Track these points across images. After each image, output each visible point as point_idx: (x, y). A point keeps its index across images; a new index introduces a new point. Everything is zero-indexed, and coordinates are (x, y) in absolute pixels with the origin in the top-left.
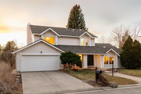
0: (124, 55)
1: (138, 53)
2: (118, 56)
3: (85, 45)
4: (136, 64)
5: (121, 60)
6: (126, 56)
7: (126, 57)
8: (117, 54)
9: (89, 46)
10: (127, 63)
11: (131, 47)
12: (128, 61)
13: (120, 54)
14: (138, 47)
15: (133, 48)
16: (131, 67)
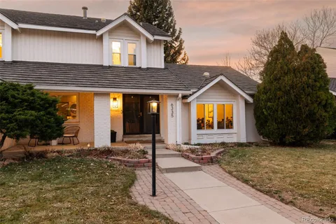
0: (264, 97)
1: (313, 87)
2: (247, 103)
3: (127, 65)
4: (304, 127)
5: (255, 114)
6: (269, 100)
7: (269, 104)
8: (241, 96)
9: (140, 68)
10: (275, 126)
11: (289, 69)
12: (276, 119)
13: (252, 96)
14: (313, 69)
15: (294, 70)
16: (289, 138)
